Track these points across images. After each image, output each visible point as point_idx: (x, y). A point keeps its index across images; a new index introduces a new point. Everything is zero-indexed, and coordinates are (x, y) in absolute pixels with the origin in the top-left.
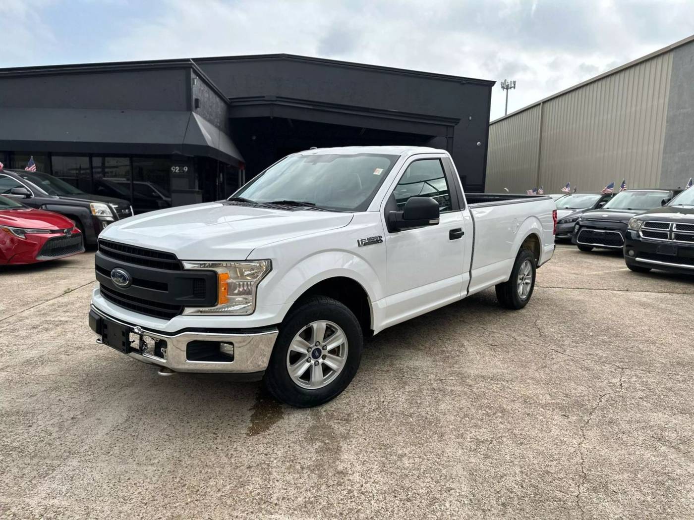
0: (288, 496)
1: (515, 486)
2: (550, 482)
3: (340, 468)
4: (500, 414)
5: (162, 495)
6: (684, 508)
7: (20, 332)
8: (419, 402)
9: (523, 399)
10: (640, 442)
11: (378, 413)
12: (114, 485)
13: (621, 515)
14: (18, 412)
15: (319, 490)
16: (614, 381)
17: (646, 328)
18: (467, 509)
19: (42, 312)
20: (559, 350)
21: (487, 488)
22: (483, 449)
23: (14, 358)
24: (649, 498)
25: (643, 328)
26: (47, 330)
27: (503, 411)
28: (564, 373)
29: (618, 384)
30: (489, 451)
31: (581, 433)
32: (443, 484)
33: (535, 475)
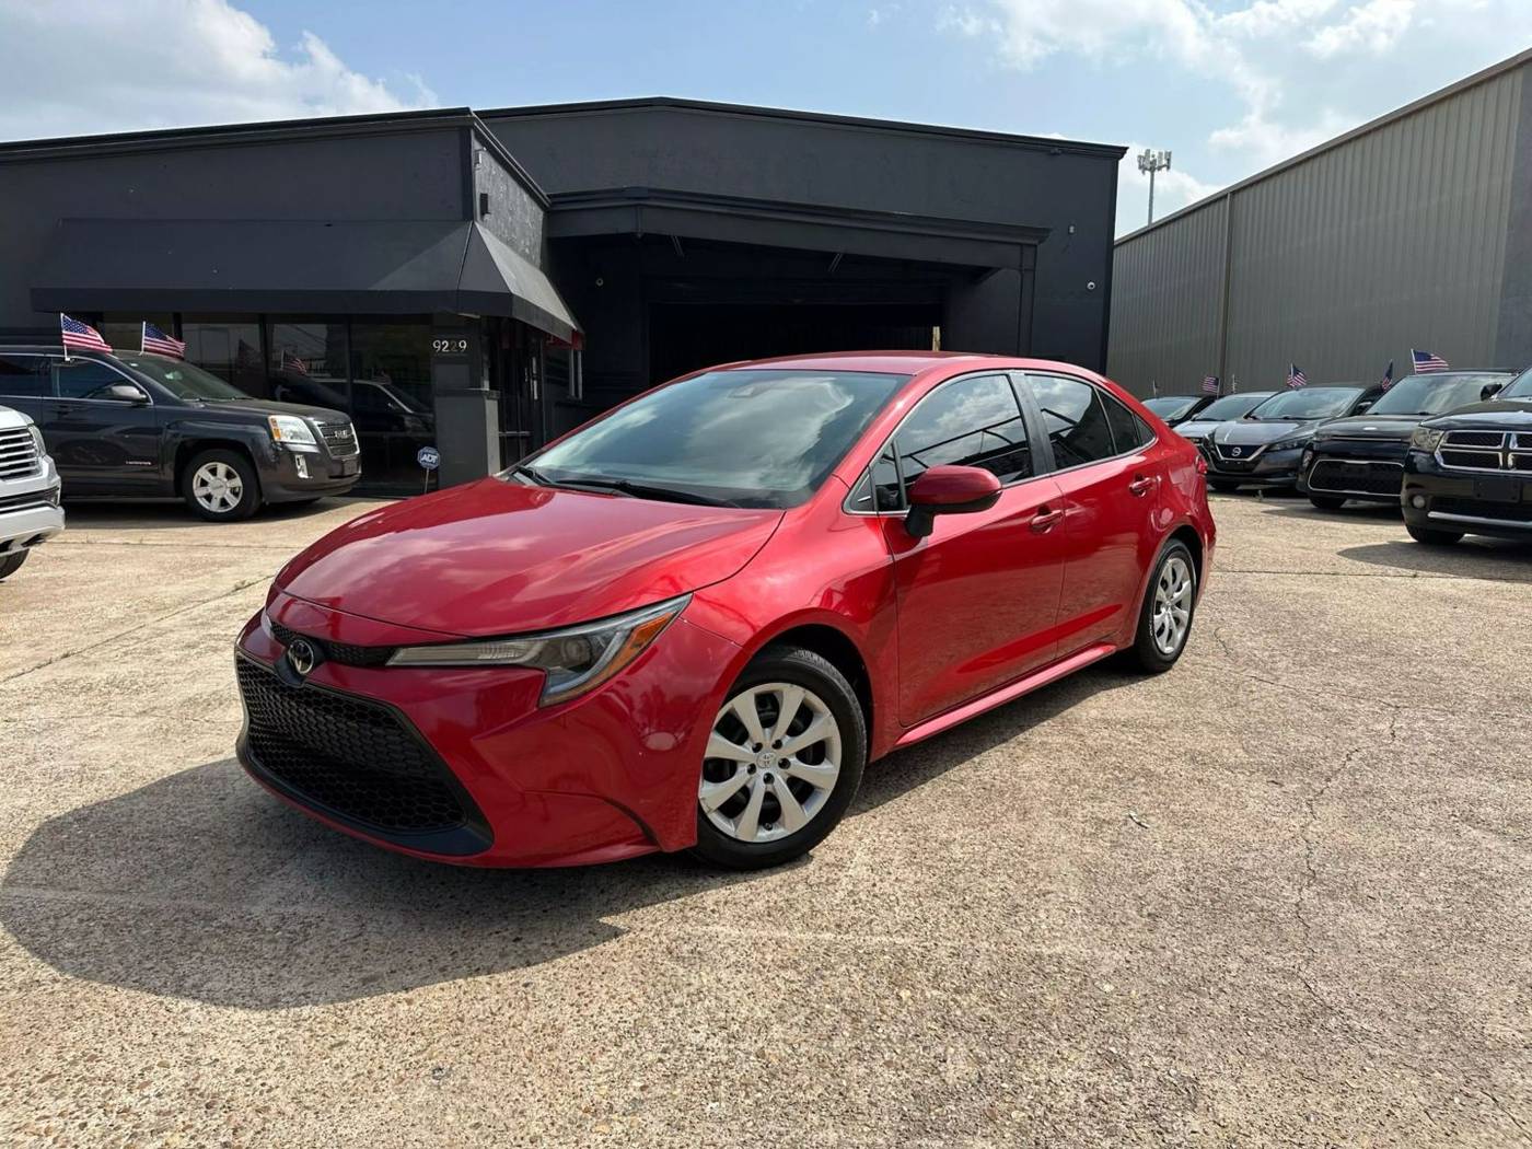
1: (1174, 889)
2: (1244, 884)
4: (1143, 780)
6: (1508, 921)
9: (1189, 756)
10: (1427, 823)
13: (1383, 932)
16: (1378, 727)
18: (1079, 922)
20: (1265, 677)
21: (1117, 891)
22: (1108, 832)
24: (1439, 908)
25: (1444, 640)
27: (1149, 775)
28: (1274, 715)
29: (1387, 732)
30: (1121, 836)
31: (1306, 809)
32: (1031, 884)
33: (1212, 873)
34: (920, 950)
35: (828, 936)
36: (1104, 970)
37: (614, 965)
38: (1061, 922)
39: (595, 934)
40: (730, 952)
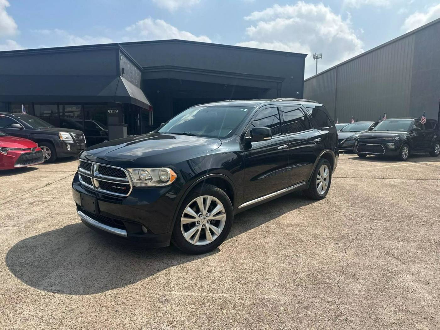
0: (180, 283)
1: (304, 277)
2: (324, 275)
3: (208, 270)
4: (300, 243)
5: (111, 284)
6: (395, 285)
7: (23, 206)
8: (254, 237)
9: (313, 235)
10: (377, 255)
11: (231, 243)
12: (84, 280)
13: (360, 289)
14: (27, 246)
15: (196, 280)
16: (367, 226)
17: (391, 198)
18: (277, 288)
19: (34, 195)
20: (338, 210)
21: (288, 278)
22: (288, 259)
23: (21, 220)
24: (377, 282)
25: (389, 198)
26: (38, 205)
27: (301, 241)
28: (339, 222)
29: (369, 227)
30: (292, 261)
31: (344, 252)
32: (264, 276)
33: (316, 272)
34: (231, 298)
35: (205, 294)
36: (282, 303)
37: (143, 304)
38: (271, 288)
39: (138, 295)
40: (176, 299)
